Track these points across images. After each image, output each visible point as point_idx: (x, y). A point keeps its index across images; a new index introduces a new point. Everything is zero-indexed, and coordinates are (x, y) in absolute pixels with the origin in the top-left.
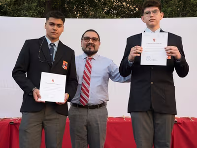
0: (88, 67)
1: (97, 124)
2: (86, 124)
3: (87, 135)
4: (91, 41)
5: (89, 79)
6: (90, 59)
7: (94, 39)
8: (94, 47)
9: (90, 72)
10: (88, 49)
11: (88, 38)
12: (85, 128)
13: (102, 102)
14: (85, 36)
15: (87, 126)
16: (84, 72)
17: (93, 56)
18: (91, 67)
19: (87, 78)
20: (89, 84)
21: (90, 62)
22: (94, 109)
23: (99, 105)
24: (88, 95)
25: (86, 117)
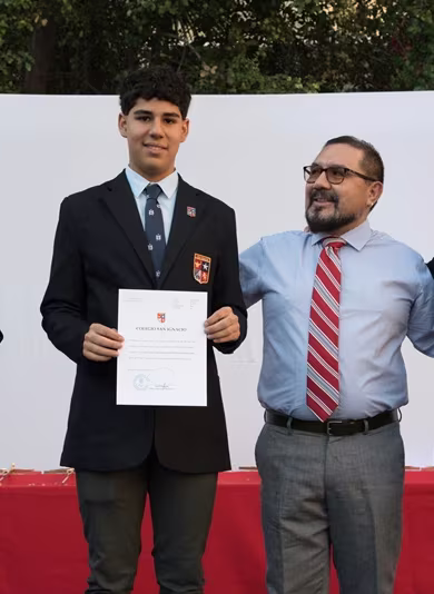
0: (329, 276)
1: (364, 492)
2: (322, 492)
5: (336, 320)
6: (336, 247)
12: (316, 508)
13: (382, 409)
15: (324, 501)
16: (316, 296)
21: (333, 257)
22: (351, 433)
23: (368, 419)
24: (335, 383)
25: (319, 466)
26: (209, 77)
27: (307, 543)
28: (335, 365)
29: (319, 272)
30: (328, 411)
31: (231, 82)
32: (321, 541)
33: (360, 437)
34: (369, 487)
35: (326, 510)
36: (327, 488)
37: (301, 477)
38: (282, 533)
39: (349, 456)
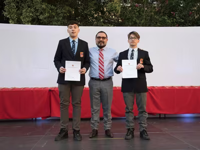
0: (101, 55)
3: (101, 97)
4: (101, 39)
6: (102, 50)
7: (104, 38)
8: (103, 43)
9: (103, 58)
10: (100, 45)
11: (99, 37)
12: (99, 93)
14: (98, 36)
16: (99, 59)
17: (103, 48)
18: (103, 55)
19: (101, 62)
20: (103, 66)
25: (99, 86)
27: (97, 99)
32: (99, 98)
34: (107, 89)
37: (96, 88)
39: (103, 85)
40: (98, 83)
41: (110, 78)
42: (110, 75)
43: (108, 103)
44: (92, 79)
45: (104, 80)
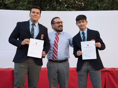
3: (58, 77)
9: (58, 42)
12: (57, 74)
15: (58, 73)
16: (55, 42)
18: (59, 39)
19: (56, 45)
21: (58, 36)
22: (61, 62)
23: (64, 60)
24: (57, 55)
25: (57, 68)
26: (58, 9)
27: (55, 80)
28: (57, 52)
29: (56, 38)
30: (55, 59)
31: (62, 9)
33: (63, 63)
34: (64, 70)
35: (58, 74)
36: (58, 71)
38: (51, 78)
39: (61, 66)
40: (55, 64)
41: (66, 60)
42: (67, 57)
43: (65, 84)
44: (50, 60)
45: (62, 61)
